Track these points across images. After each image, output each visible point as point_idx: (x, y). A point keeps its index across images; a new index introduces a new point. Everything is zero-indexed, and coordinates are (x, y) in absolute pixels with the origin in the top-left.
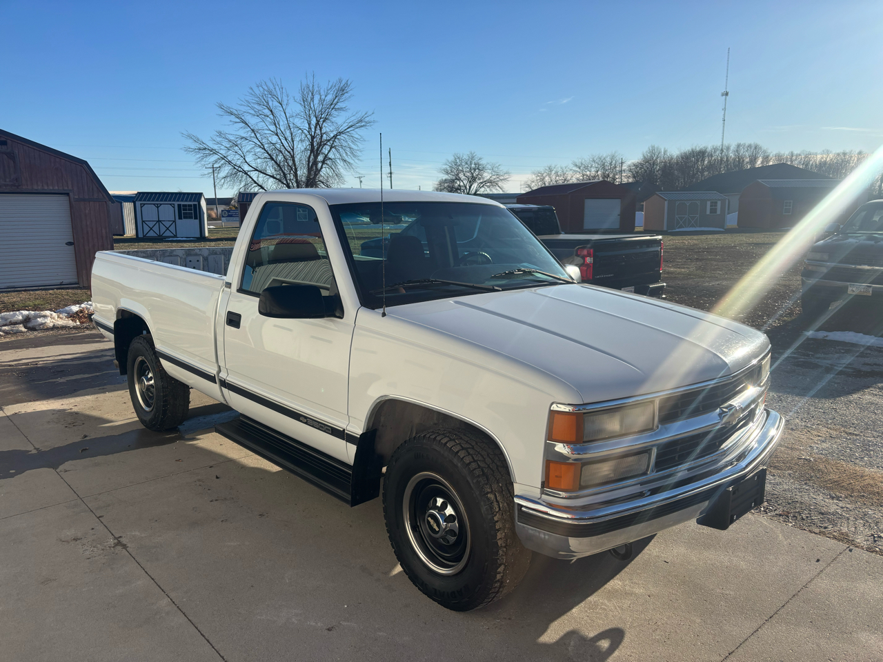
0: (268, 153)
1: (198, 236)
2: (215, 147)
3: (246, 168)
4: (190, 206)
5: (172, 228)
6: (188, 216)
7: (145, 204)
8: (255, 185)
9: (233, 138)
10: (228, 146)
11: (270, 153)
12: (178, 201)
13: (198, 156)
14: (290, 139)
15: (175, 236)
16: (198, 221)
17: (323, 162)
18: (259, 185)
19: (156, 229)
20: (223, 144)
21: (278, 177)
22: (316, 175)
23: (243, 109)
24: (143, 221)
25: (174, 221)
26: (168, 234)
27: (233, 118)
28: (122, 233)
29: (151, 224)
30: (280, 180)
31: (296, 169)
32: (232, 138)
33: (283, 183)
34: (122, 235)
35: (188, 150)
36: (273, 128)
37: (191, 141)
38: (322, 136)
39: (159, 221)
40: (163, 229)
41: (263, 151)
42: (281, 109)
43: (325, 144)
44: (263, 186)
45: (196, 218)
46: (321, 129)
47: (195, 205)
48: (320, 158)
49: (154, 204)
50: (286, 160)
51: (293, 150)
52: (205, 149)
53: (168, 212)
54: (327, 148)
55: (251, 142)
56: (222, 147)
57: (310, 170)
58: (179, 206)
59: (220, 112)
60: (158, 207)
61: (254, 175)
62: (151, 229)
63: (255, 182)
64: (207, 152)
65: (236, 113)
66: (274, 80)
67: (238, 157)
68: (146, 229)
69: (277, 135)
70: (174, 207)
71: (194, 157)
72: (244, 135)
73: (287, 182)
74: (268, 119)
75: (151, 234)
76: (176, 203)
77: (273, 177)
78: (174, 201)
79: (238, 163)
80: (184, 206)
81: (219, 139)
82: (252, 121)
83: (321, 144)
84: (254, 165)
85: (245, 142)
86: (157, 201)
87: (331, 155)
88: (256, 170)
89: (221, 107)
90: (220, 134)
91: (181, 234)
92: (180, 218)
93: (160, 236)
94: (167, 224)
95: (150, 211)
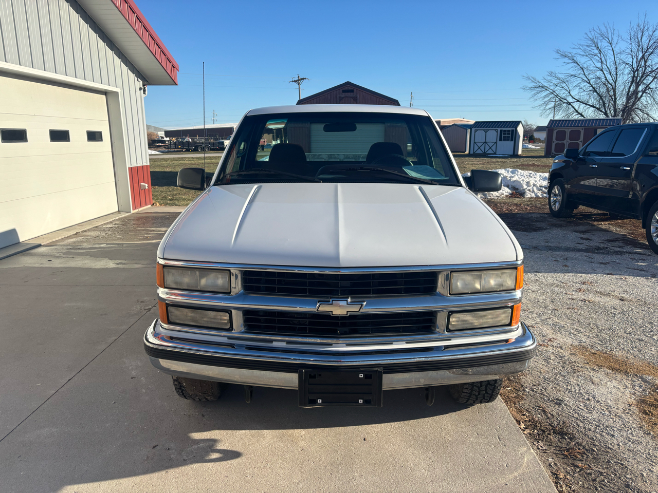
0: (592, 86)
1: (512, 153)
2: (546, 84)
3: (570, 100)
4: (509, 131)
5: (494, 148)
6: (506, 139)
7: (477, 130)
8: (576, 113)
9: (563, 77)
10: (556, 83)
11: (594, 86)
12: (501, 127)
13: (533, 92)
14: (614, 73)
15: (495, 153)
16: (513, 142)
17: (644, 92)
18: (579, 113)
19: (482, 148)
20: (553, 82)
21: (598, 106)
22: (634, 104)
23: (574, 51)
24: (475, 142)
25: (496, 143)
26: (490, 152)
27: (566, 60)
28: (464, 151)
29: (479, 144)
30: (599, 109)
31: (615, 99)
32: (560, 76)
33: (601, 111)
34: (464, 152)
35: (525, 88)
36: (599, 65)
37: (529, 81)
38: (645, 69)
39: (485, 142)
40: (487, 148)
41: (589, 85)
42: (610, 48)
43: (647, 76)
44: (583, 114)
45: (512, 140)
46: (646, 62)
47: (513, 131)
48: (640, 88)
49: (484, 130)
50: (608, 91)
51: (615, 83)
52: (540, 86)
53: (492, 135)
54: (651, 79)
55: (578, 79)
56: (552, 84)
57: (628, 98)
58: (501, 131)
59: (557, 56)
60: (486, 132)
61: (576, 105)
62: (490, 148)
63: (577, 111)
64: (539, 89)
65: (570, 55)
66: (607, 25)
67: (564, 91)
68: (476, 148)
69: (602, 70)
70: (497, 132)
71: (530, 94)
72: (573, 73)
73: (605, 110)
74: (596, 57)
75: (479, 152)
76: (499, 129)
77: (593, 106)
78: (498, 127)
79: (563, 96)
80: (505, 131)
81: (549, 78)
82: (582, 60)
83: (645, 75)
84: (577, 97)
85: (573, 79)
86: (486, 127)
87: (652, 85)
88: (578, 101)
89: (558, 52)
90: (551, 74)
91: (500, 152)
92: (500, 140)
93: (484, 153)
94: (491, 144)
95: (480, 135)
